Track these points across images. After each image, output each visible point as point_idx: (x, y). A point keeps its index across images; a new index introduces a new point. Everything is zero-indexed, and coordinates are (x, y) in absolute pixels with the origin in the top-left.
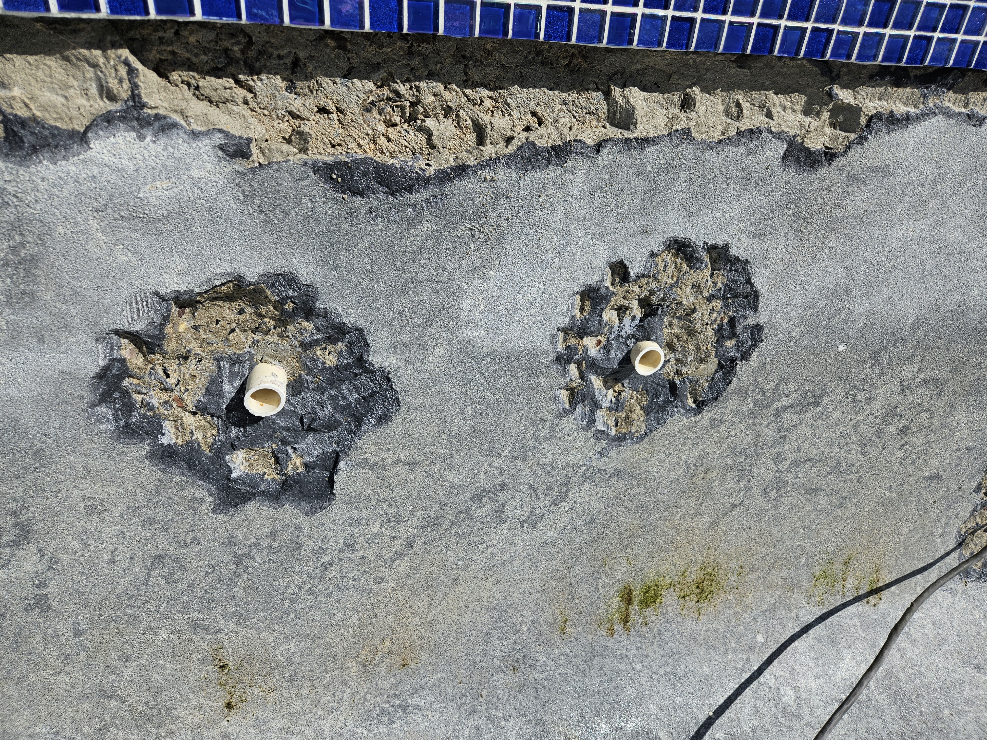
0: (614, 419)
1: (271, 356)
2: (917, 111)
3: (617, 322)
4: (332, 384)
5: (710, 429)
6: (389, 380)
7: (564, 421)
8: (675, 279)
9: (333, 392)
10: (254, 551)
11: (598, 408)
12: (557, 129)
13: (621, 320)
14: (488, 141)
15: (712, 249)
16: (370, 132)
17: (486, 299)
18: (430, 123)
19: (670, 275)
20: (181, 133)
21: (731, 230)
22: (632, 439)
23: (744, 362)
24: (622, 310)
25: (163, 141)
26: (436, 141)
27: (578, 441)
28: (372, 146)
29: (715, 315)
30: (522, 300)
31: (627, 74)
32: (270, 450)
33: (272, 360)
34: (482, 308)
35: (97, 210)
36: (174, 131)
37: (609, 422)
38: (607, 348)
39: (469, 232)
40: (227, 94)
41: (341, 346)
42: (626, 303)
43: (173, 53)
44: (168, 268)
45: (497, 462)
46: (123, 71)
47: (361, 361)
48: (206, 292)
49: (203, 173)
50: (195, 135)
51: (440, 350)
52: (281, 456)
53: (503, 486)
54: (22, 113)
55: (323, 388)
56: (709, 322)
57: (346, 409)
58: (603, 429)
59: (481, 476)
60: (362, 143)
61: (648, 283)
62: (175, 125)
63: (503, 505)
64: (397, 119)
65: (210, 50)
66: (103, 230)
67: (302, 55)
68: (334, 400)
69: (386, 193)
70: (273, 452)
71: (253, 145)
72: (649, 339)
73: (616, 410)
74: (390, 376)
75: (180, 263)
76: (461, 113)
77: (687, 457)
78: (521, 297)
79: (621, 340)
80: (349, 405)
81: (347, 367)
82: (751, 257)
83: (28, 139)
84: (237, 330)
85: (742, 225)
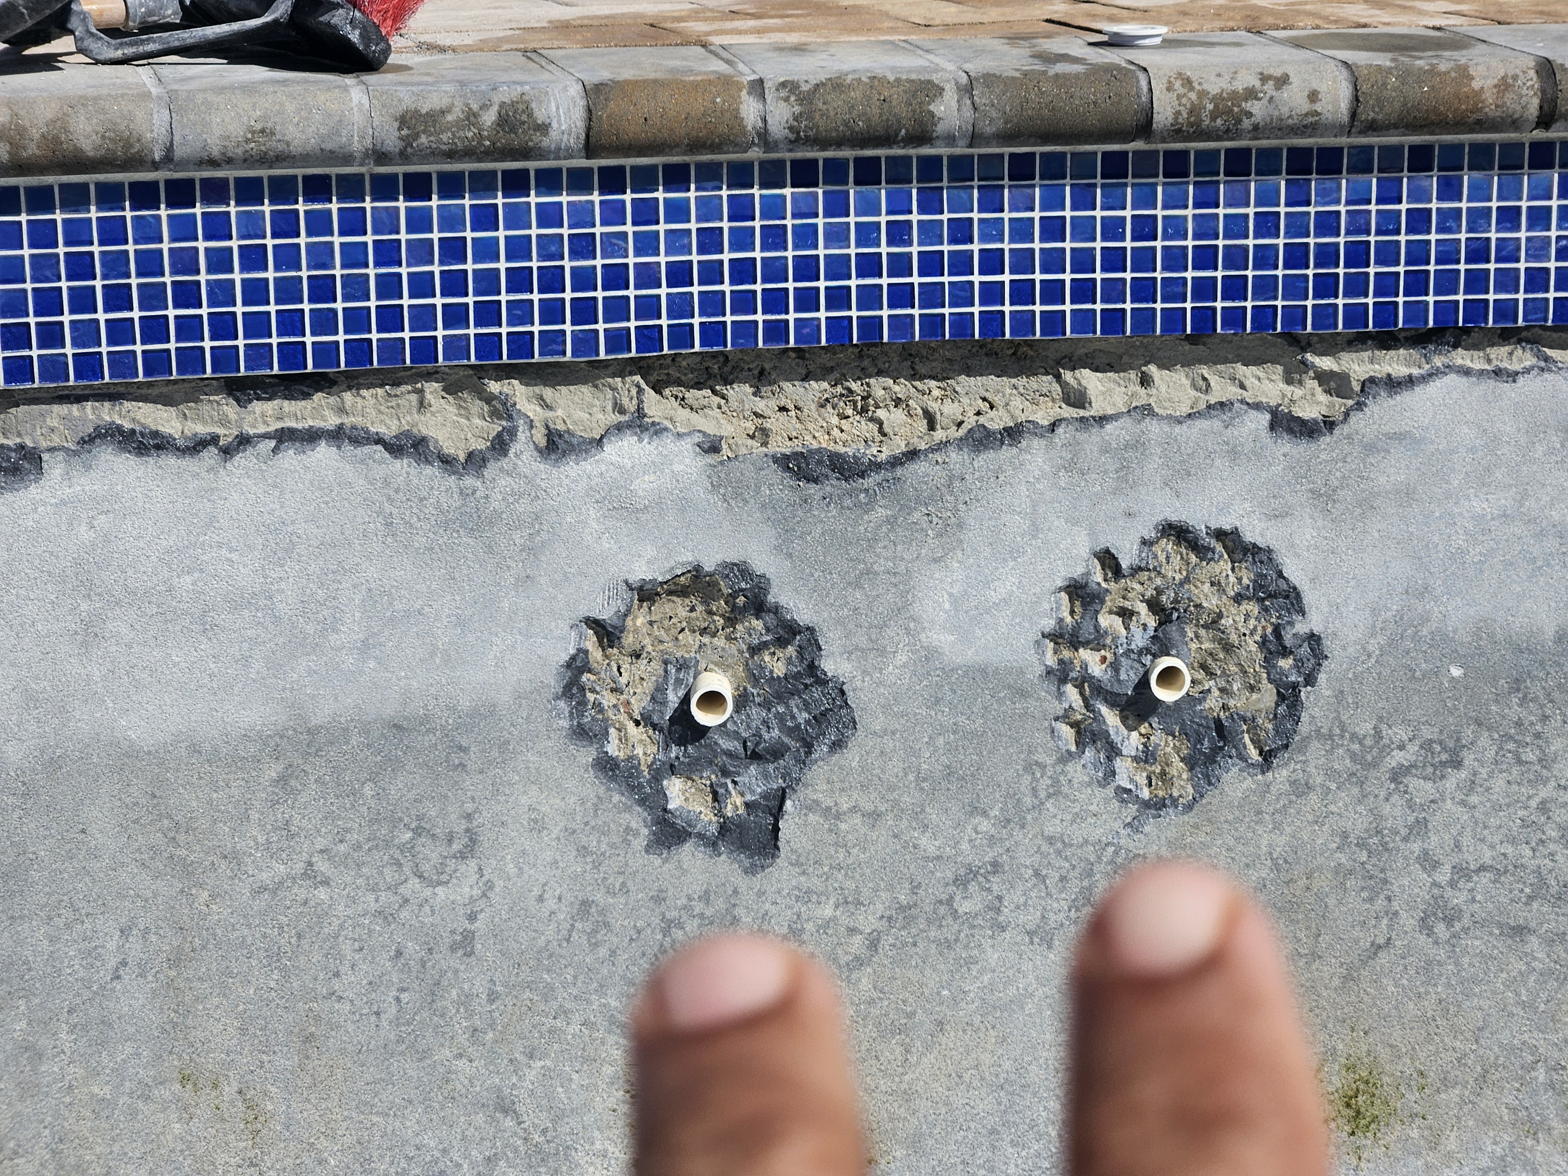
0: (1145, 774)
1: (716, 664)
2: (1422, 371)
3: (1124, 632)
4: (780, 697)
5: (1293, 798)
6: (842, 693)
7: (1070, 767)
8: (1184, 573)
9: (781, 709)
10: (685, 918)
11: (1117, 754)
12: (1009, 412)
13: (1127, 628)
14: (938, 427)
15: (1220, 535)
16: (825, 425)
17: (951, 595)
18: (881, 413)
19: (1178, 568)
20: (669, 435)
21: (1235, 511)
22: (1176, 807)
23: (1309, 688)
24: (1126, 614)
25: (656, 441)
26: (887, 428)
27: (1095, 801)
28: (826, 437)
29: (1252, 622)
30: (995, 597)
31: (1074, 358)
32: (708, 782)
33: (716, 669)
34: (947, 606)
35: (597, 502)
36: (665, 434)
37: (1137, 778)
38: (1115, 667)
39: (925, 518)
40: (705, 402)
41: (791, 650)
42: (1127, 604)
43: (668, 374)
44: (640, 556)
45: (985, 825)
46: (634, 391)
47: (812, 668)
48: (666, 583)
49: (682, 467)
50: (679, 435)
51: (902, 658)
52: (721, 791)
53: (996, 867)
54: (561, 427)
55: (770, 702)
56: (1247, 632)
57: (794, 731)
58: (1129, 787)
59: (965, 846)
60: (817, 435)
61: (1150, 579)
62: (666, 429)
63: (1000, 898)
64: (849, 412)
65: (696, 370)
66: (598, 519)
67: (767, 366)
68: (780, 718)
69: (838, 479)
70: (711, 786)
71: (723, 442)
72: (1168, 654)
73: (1146, 762)
74: (845, 687)
75: (650, 551)
76: (911, 402)
77: (1270, 845)
78: (993, 593)
79: (1132, 656)
80: (798, 726)
81: (797, 676)
82: (1273, 544)
83: (562, 445)
84: (686, 630)
85: (1247, 505)
